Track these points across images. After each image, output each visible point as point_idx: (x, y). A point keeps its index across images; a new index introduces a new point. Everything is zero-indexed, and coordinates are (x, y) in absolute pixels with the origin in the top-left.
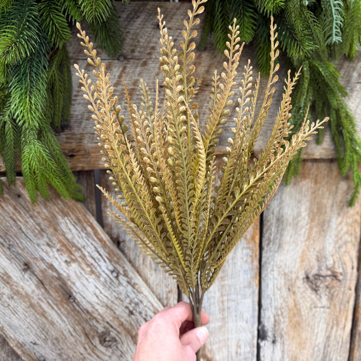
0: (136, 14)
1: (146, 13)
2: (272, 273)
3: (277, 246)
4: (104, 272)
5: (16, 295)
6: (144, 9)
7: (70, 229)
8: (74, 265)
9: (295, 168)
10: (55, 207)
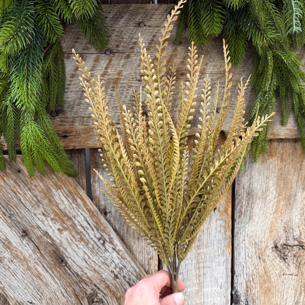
0: (120, 15)
1: (129, 14)
2: (244, 242)
3: (248, 217)
4: (92, 239)
5: (15, 259)
6: (127, 10)
7: (62, 201)
8: (66, 233)
9: (262, 146)
10: (50, 181)
